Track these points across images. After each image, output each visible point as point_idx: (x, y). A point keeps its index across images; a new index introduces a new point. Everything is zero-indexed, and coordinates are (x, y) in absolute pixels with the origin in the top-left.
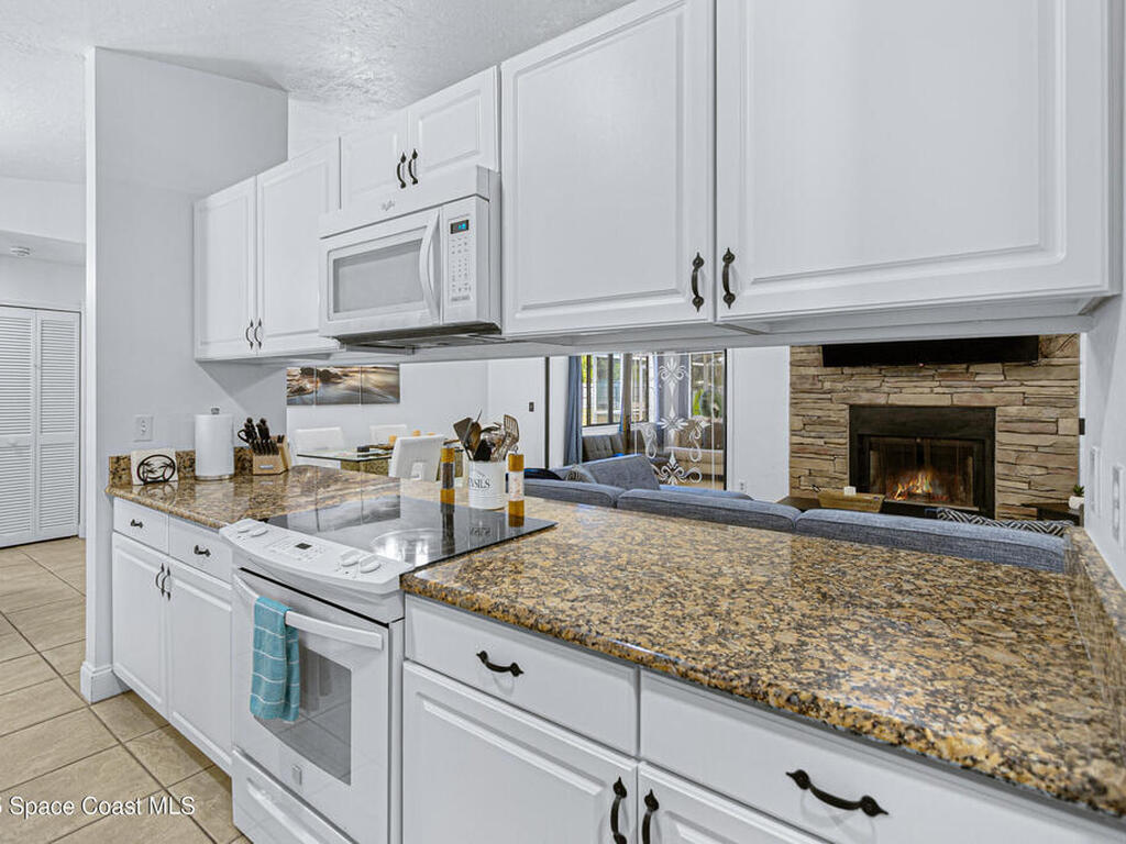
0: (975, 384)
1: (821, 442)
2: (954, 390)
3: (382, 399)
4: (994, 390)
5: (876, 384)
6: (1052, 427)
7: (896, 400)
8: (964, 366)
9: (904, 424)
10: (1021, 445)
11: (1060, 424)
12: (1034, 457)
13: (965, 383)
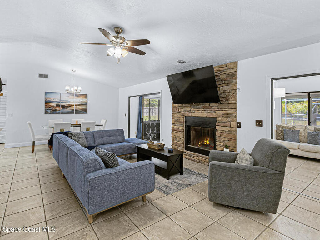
0: (211, 110)
1: (178, 127)
2: (206, 112)
3: (81, 112)
4: (216, 112)
5: (189, 109)
6: (229, 125)
7: (194, 114)
8: (209, 104)
9: (197, 122)
10: (222, 130)
11: (231, 124)
12: (225, 134)
13: (208, 110)
